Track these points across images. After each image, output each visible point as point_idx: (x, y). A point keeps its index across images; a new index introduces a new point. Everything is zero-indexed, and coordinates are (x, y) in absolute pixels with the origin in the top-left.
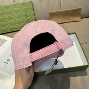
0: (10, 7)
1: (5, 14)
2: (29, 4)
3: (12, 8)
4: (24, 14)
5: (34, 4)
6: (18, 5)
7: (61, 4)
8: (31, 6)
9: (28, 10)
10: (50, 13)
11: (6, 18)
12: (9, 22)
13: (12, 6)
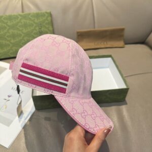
0: (16, 17)
1: (8, 28)
2: (47, 15)
3: (19, 19)
4: (38, 30)
5: (54, 16)
6: (30, 16)
7: (96, 21)
8: (49, 18)
9: (44, 24)
10: (78, 33)
11: (8, 34)
12: (12, 41)
13: (20, 17)
